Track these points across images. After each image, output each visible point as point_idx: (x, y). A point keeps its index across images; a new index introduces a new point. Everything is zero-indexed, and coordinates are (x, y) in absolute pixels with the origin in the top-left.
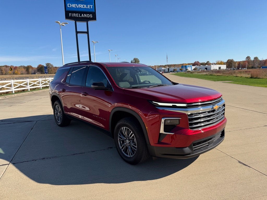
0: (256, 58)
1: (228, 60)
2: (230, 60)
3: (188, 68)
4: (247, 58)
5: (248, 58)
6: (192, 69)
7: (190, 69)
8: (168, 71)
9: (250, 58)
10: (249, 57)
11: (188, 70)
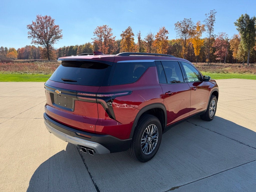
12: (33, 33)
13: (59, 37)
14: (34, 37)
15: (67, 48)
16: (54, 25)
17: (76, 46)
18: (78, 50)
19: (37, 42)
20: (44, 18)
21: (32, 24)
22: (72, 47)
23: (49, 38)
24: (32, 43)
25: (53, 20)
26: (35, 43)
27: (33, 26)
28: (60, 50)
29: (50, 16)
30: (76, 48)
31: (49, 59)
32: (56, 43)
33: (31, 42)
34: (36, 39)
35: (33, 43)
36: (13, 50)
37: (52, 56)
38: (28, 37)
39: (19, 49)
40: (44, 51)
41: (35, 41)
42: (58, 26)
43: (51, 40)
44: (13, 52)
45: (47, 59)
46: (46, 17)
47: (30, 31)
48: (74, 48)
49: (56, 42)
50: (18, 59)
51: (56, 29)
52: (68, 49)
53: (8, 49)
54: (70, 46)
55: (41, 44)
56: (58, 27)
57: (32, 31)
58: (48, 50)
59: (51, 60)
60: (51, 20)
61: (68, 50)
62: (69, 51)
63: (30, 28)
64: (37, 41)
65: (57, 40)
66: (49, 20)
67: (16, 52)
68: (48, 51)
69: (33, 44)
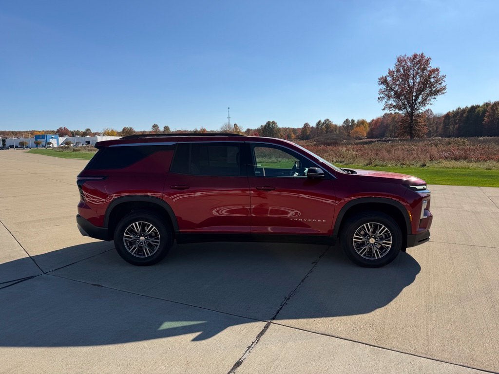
0: (166, 128)
1: (124, 129)
2: (127, 128)
3: (51, 140)
4: (153, 126)
5: (155, 126)
6: (60, 143)
7: (56, 142)
8: (4, 145)
9: (158, 127)
10: (157, 125)
11: (51, 145)
12: (387, 90)
13: (437, 92)
14: (389, 97)
15: (464, 111)
16: (429, 69)
17: (484, 105)
18: (487, 114)
19: (394, 106)
20: (410, 59)
21: (388, 75)
22: (473, 108)
23: (415, 96)
24: (384, 109)
25: (428, 61)
26: (390, 108)
27: (389, 79)
28: (447, 116)
29: (422, 54)
30: (485, 109)
31: (412, 137)
32: (431, 104)
33: (383, 107)
34: (392, 102)
35: (387, 109)
36: (362, 123)
37: (419, 131)
38: (379, 98)
39: (373, 121)
40: (403, 121)
41: (391, 105)
42: (437, 70)
43: (420, 99)
44: (362, 127)
45: (409, 137)
46: (415, 56)
47: (383, 87)
48: (478, 109)
49: (430, 102)
50: (368, 138)
51: (433, 76)
52: (465, 113)
53: (356, 121)
54: (469, 106)
55: (400, 109)
56: (437, 73)
57: (387, 88)
58: (412, 119)
59: (415, 138)
60: (424, 61)
61: (465, 115)
62: (467, 117)
63: (382, 83)
64: (394, 104)
65: (434, 97)
66: (420, 62)
67: (367, 126)
68: (412, 122)
69: (387, 111)
